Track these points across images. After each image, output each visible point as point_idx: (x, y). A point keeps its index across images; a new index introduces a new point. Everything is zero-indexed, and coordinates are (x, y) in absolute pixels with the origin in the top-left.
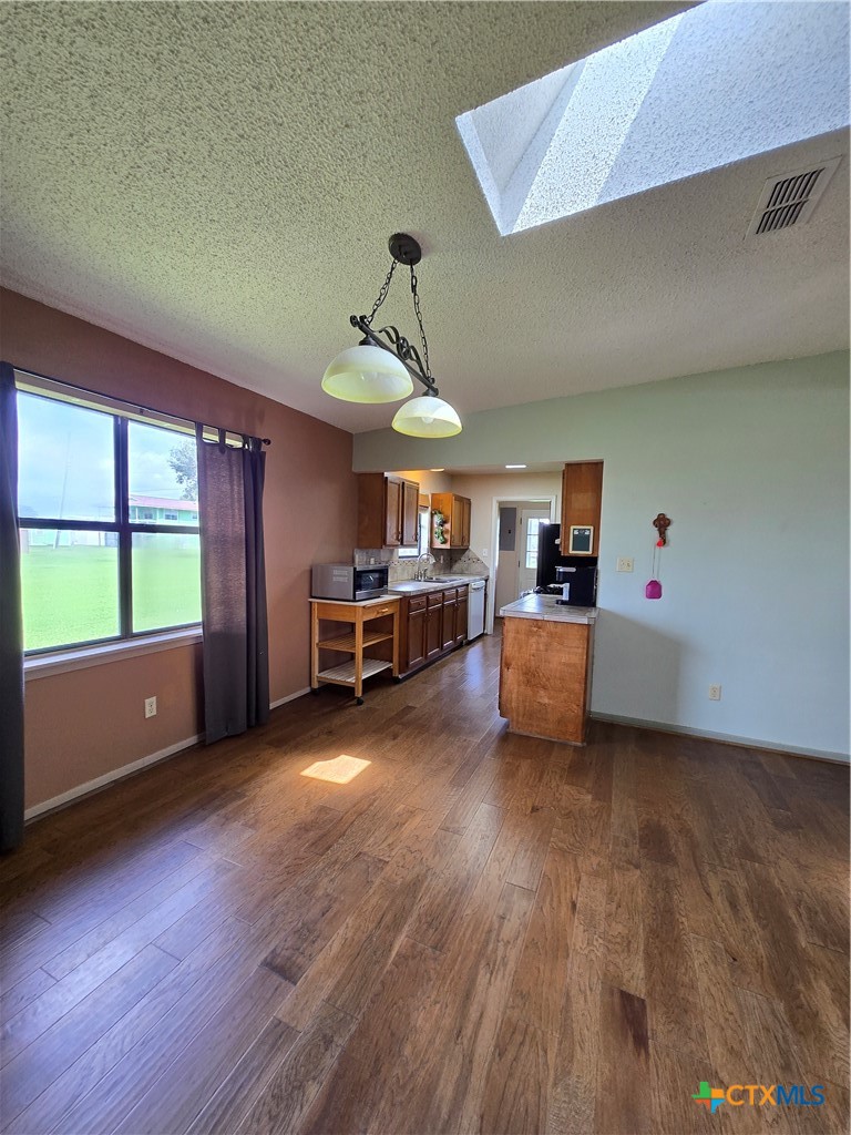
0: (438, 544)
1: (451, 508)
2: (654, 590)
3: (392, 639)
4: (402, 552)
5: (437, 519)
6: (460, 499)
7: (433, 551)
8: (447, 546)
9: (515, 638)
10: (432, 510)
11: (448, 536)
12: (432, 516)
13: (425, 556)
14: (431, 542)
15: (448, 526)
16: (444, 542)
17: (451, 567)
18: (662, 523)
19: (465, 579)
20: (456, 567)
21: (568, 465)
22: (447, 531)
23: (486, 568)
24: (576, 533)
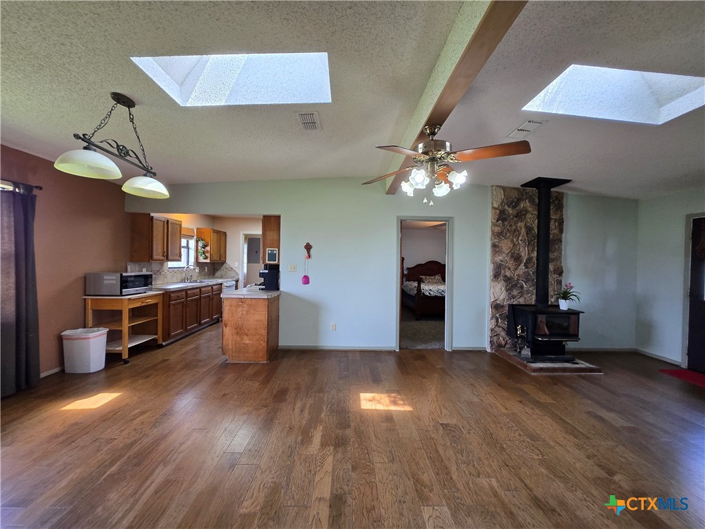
0: (201, 260)
1: (211, 238)
2: (306, 280)
3: (157, 320)
4: (171, 264)
5: (200, 244)
6: (218, 232)
7: (197, 263)
8: (208, 261)
9: (230, 309)
10: (197, 238)
11: (208, 255)
12: (197, 242)
13: (192, 267)
14: (197, 258)
15: (208, 248)
16: (206, 258)
17: (214, 274)
18: (308, 247)
19: (220, 281)
20: (218, 274)
21: (264, 216)
22: (207, 252)
23: (237, 274)
24: (270, 252)
